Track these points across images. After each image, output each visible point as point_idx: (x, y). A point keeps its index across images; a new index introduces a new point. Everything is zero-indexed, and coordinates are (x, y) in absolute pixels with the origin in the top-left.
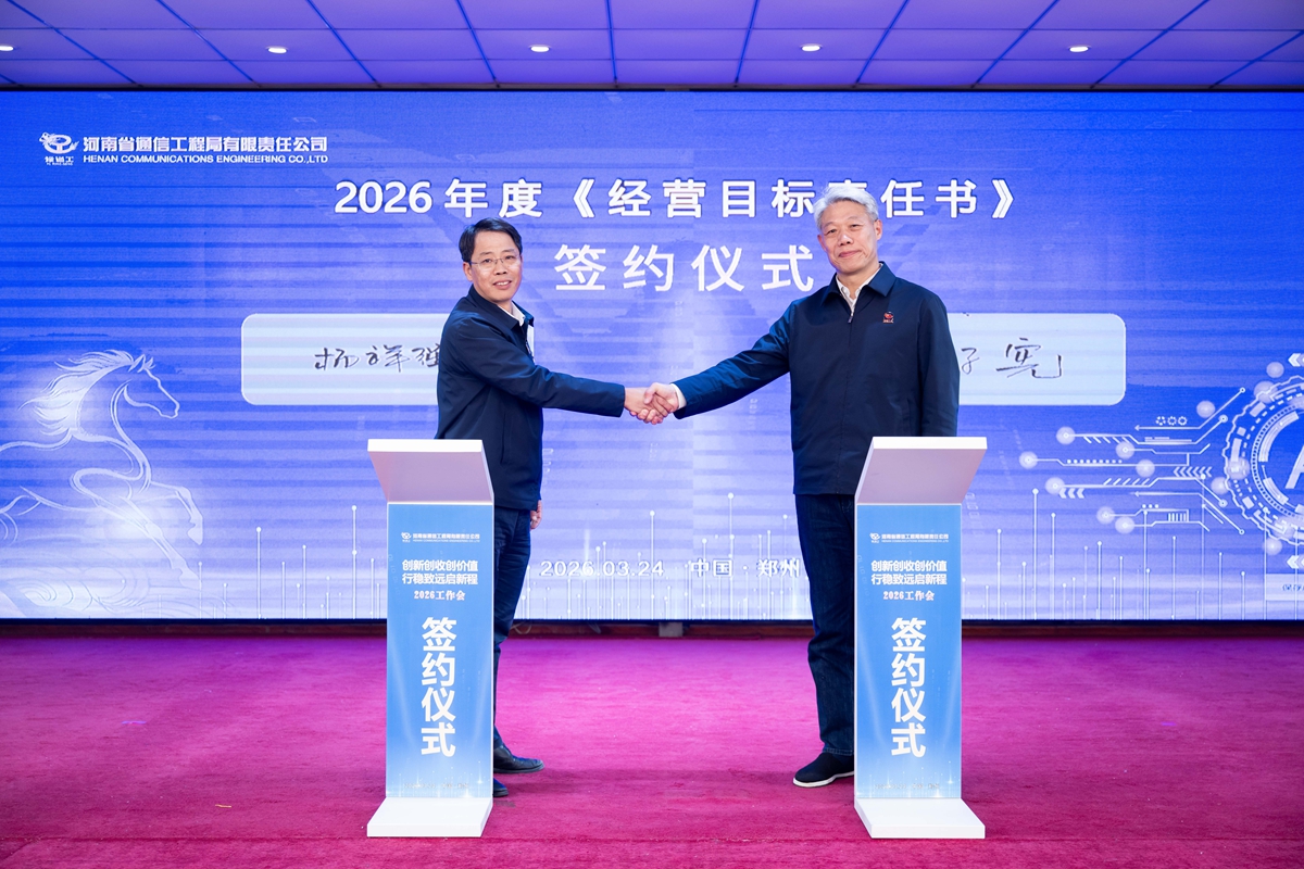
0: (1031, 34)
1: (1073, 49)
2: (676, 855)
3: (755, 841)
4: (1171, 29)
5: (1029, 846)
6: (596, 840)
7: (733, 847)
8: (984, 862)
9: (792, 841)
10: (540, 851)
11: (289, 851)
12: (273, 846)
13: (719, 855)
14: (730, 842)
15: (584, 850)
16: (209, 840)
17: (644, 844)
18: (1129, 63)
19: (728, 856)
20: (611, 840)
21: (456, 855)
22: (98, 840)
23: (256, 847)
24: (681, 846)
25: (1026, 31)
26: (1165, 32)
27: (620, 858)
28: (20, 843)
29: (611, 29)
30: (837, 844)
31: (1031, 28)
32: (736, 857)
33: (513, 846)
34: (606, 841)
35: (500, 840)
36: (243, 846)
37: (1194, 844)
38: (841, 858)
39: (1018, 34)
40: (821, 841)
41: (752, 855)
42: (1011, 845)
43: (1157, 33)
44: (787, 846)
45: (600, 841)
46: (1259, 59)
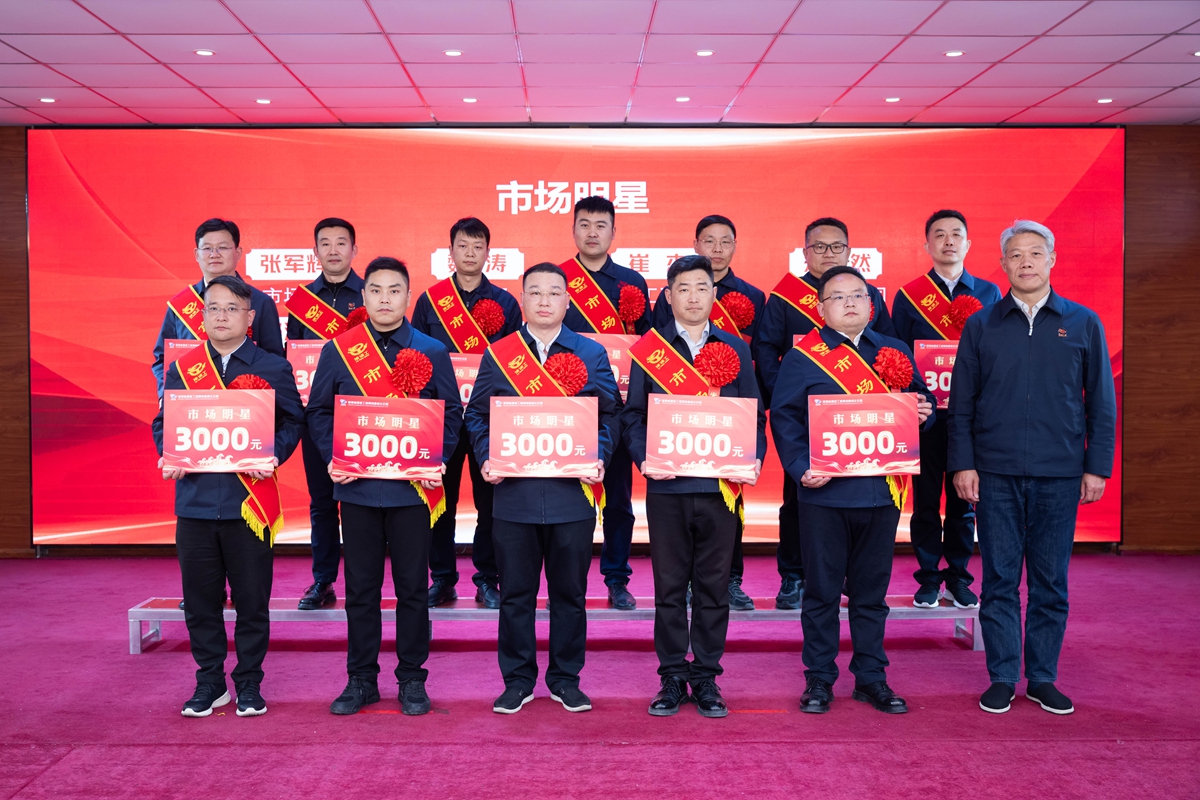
46: (1034, 106)
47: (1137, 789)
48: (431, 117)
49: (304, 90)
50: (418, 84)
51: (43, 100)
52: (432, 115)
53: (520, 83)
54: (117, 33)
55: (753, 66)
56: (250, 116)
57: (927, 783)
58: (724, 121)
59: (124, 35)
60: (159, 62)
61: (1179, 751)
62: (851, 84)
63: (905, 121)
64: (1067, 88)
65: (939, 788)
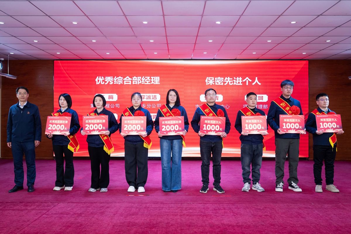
0: (245, 50)
1: (253, 53)
2: (178, 206)
3: (193, 204)
4: (271, 50)
5: (244, 205)
6: (164, 203)
7: (189, 205)
8: (236, 208)
9: (200, 203)
10: (154, 206)
11: (107, 205)
12: (104, 204)
13: (187, 206)
14: (189, 204)
15: (162, 206)
16: (93, 203)
17: (173, 204)
18: (264, 55)
19: (188, 207)
20: (167, 203)
21: (138, 206)
22: (72, 203)
23: (101, 204)
24: (180, 204)
25: (244, 50)
26: (270, 50)
27: (168, 207)
28: (58, 203)
29: (168, 50)
30: (208, 204)
31: (245, 49)
32: (190, 207)
33: (148, 204)
34: (166, 203)
35: (146, 203)
36: (99, 204)
37: (275, 205)
38: (209, 207)
39: (243, 51)
40: (205, 203)
41: (193, 206)
42: (241, 205)
43: (269, 50)
44: (199, 205)
45: (165, 203)
46: (287, 55)
47: (318, 216)
48: (146, 58)
49: (117, 51)
50: (143, 49)
51: (57, 53)
52: (147, 57)
53: (167, 49)
54: (74, 36)
55: (222, 44)
56: (105, 57)
57: (266, 214)
58: (215, 58)
59: (75, 36)
60: (84, 44)
61: (328, 207)
62: (244, 49)
63: (257, 59)
64: (295, 50)
65: (269, 215)
